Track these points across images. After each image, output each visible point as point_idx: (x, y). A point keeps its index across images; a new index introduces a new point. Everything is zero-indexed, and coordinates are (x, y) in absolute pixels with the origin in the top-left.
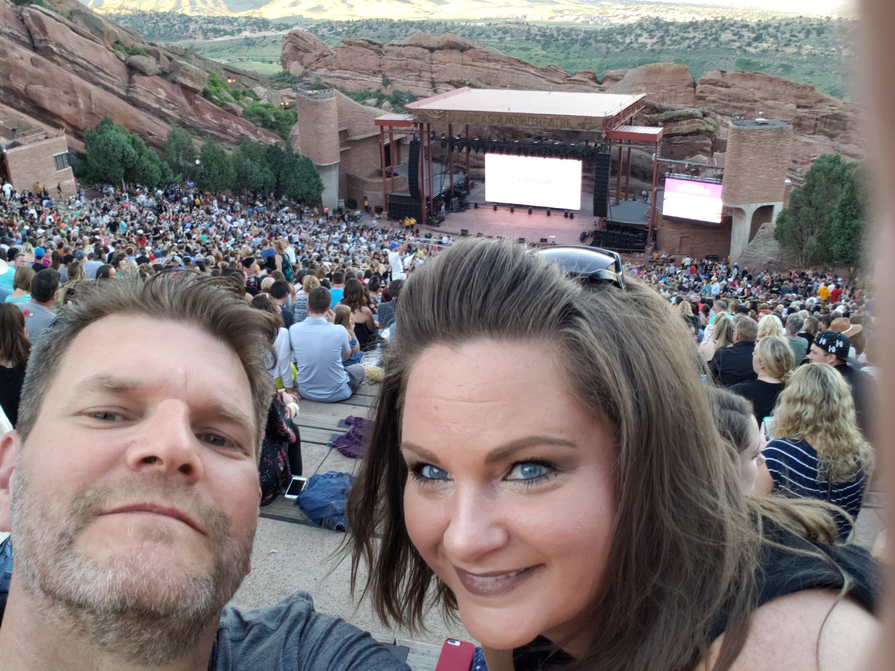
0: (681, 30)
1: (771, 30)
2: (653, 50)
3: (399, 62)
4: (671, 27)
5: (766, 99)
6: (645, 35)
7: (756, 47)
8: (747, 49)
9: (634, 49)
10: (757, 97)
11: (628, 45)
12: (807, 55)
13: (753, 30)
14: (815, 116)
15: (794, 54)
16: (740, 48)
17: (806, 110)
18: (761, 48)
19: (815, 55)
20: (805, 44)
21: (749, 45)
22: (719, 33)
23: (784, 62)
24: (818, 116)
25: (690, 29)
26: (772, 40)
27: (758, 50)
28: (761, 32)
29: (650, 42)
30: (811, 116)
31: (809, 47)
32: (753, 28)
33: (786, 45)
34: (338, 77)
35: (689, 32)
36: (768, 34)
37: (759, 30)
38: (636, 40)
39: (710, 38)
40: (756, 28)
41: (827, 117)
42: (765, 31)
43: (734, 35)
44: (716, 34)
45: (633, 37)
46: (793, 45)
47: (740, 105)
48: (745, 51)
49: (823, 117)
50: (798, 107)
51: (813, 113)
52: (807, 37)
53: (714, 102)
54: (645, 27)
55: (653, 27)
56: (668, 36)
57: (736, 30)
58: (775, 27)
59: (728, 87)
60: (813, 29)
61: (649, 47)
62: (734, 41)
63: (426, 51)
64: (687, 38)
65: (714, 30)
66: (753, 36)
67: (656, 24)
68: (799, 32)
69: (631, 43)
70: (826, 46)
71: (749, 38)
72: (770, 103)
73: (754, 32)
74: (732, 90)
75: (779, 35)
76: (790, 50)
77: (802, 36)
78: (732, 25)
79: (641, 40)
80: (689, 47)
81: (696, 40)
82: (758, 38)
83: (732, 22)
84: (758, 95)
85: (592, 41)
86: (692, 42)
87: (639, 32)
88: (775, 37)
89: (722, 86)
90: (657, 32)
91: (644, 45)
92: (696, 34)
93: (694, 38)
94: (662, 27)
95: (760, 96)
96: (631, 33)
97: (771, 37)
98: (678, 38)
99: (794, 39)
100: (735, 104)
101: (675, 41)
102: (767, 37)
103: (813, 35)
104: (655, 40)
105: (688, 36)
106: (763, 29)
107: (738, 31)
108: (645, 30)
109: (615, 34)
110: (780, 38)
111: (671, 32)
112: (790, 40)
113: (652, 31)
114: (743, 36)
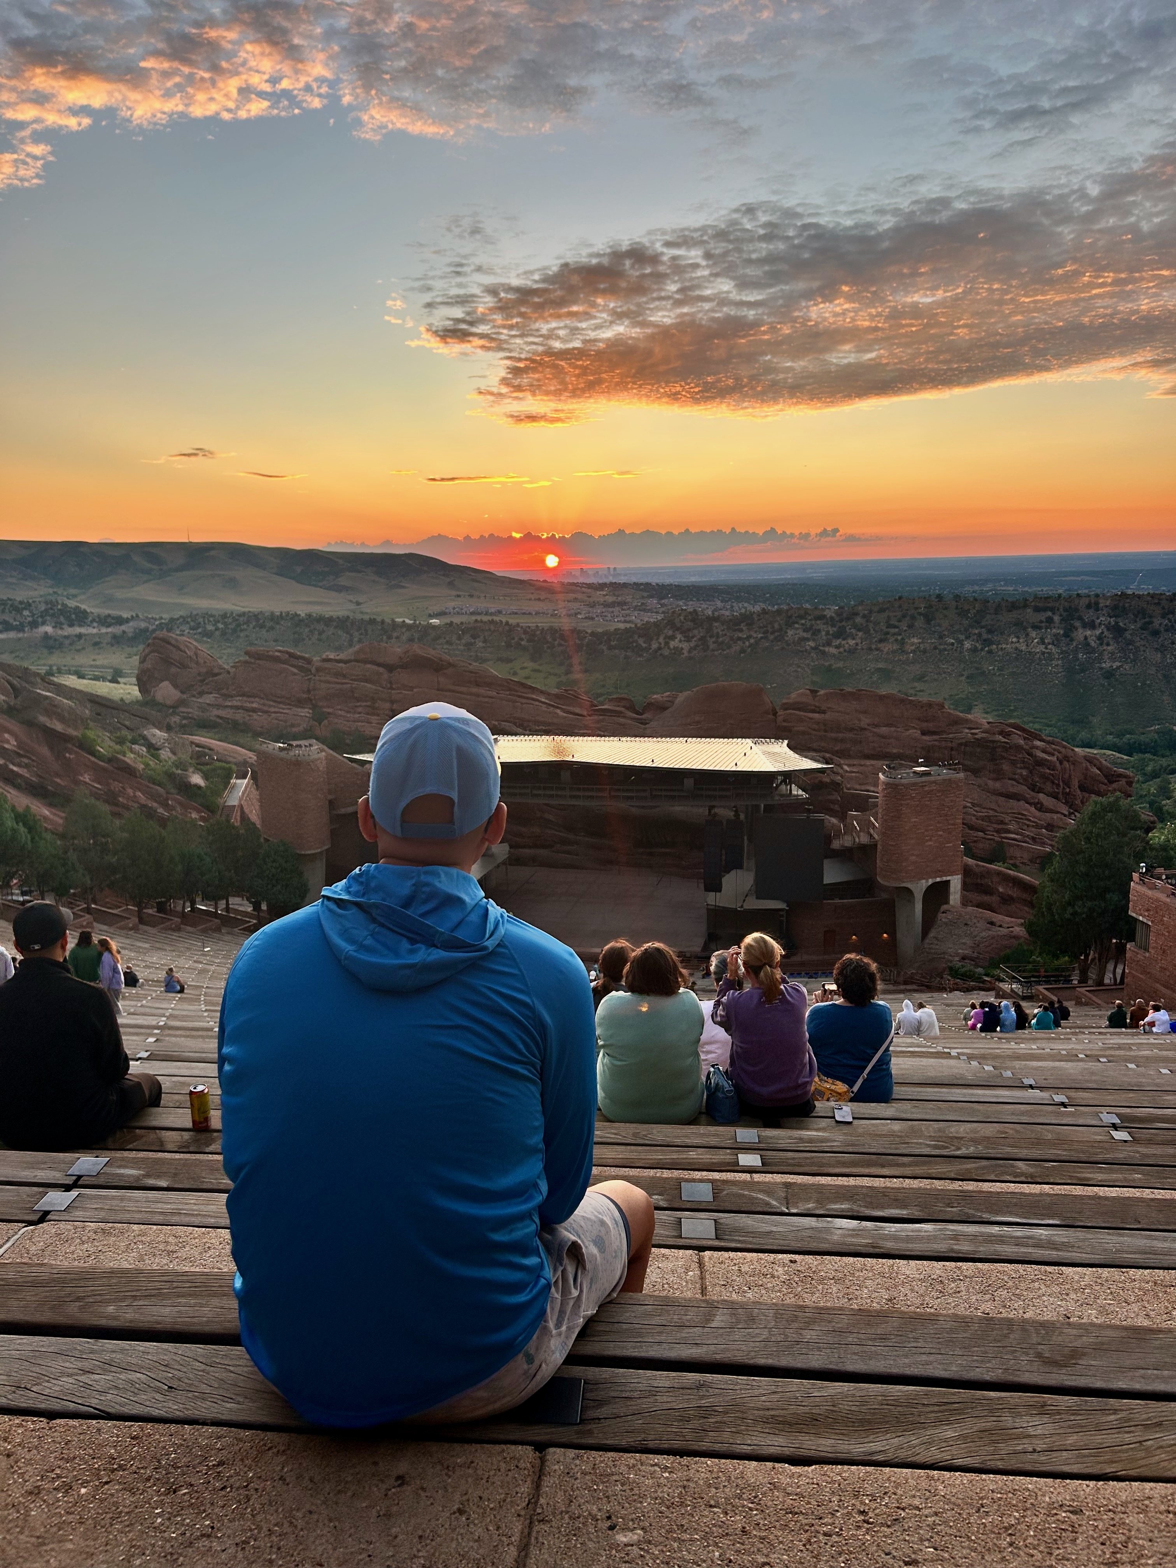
0: (729, 628)
1: (858, 620)
2: (690, 658)
3: (338, 686)
4: (715, 624)
5: (876, 726)
6: (679, 636)
7: (837, 647)
8: (827, 649)
9: (665, 657)
10: (863, 724)
11: (656, 651)
12: (914, 652)
14: (950, 744)
15: (894, 652)
16: (815, 648)
17: (935, 737)
18: (846, 647)
19: (925, 651)
20: (909, 638)
21: (829, 644)
22: (784, 629)
23: (880, 665)
24: (954, 745)
25: (743, 626)
26: (860, 634)
27: (842, 650)
28: (844, 624)
29: (685, 646)
30: (943, 744)
31: (915, 640)
32: (831, 618)
33: (881, 641)
34: (237, 708)
35: (741, 631)
36: (855, 626)
37: (841, 621)
38: (667, 644)
39: (772, 637)
40: (837, 619)
41: (966, 744)
42: (850, 623)
43: (806, 630)
44: (780, 630)
45: (661, 640)
46: (892, 639)
47: (841, 735)
48: (824, 653)
49: (961, 744)
50: (924, 733)
51: (946, 740)
52: (910, 626)
53: (804, 733)
54: (679, 625)
55: (690, 624)
56: (711, 637)
57: (808, 624)
58: (864, 616)
59: (824, 712)
60: (920, 614)
61: (685, 652)
62: (808, 639)
63: (381, 670)
64: (739, 639)
65: (776, 626)
66: (832, 630)
67: (693, 620)
68: (899, 621)
69: (660, 649)
70: (941, 637)
71: (828, 633)
72: (884, 730)
73: (833, 626)
74: (828, 716)
75: (871, 626)
76: (887, 647)
77: (904, 626)
78: (802, 617)
79: (674, 644)
80: (743, 651)
81: (752, 641)
82: (841, 634)
83: (802, 612)
84: (865, 721)
85: (604, 647)
86: (747, 643)
87: (670, 633)
88: (867, 631)
89: (813, 711)
90: (696, 632)
91: (678, 651)
92: (752, 633)
93: (749, 637)
94: (702, 623)
95: (867, 721)
96: (658, 635)
97: (859, 630)
98: (726, 639)
100: (833, 735)
101: (722, 642)
102: (853, 631)
103: (920, 623)
104: (693, 644)
105: (740, 635)
106: (848, 619)
107: (812, 625)
108: (678, 629)
109: (636, 637)
110: (872, 631)
111: (715, 631)
112: (888, 633)
113: (689, 630)
114: (819, 631)
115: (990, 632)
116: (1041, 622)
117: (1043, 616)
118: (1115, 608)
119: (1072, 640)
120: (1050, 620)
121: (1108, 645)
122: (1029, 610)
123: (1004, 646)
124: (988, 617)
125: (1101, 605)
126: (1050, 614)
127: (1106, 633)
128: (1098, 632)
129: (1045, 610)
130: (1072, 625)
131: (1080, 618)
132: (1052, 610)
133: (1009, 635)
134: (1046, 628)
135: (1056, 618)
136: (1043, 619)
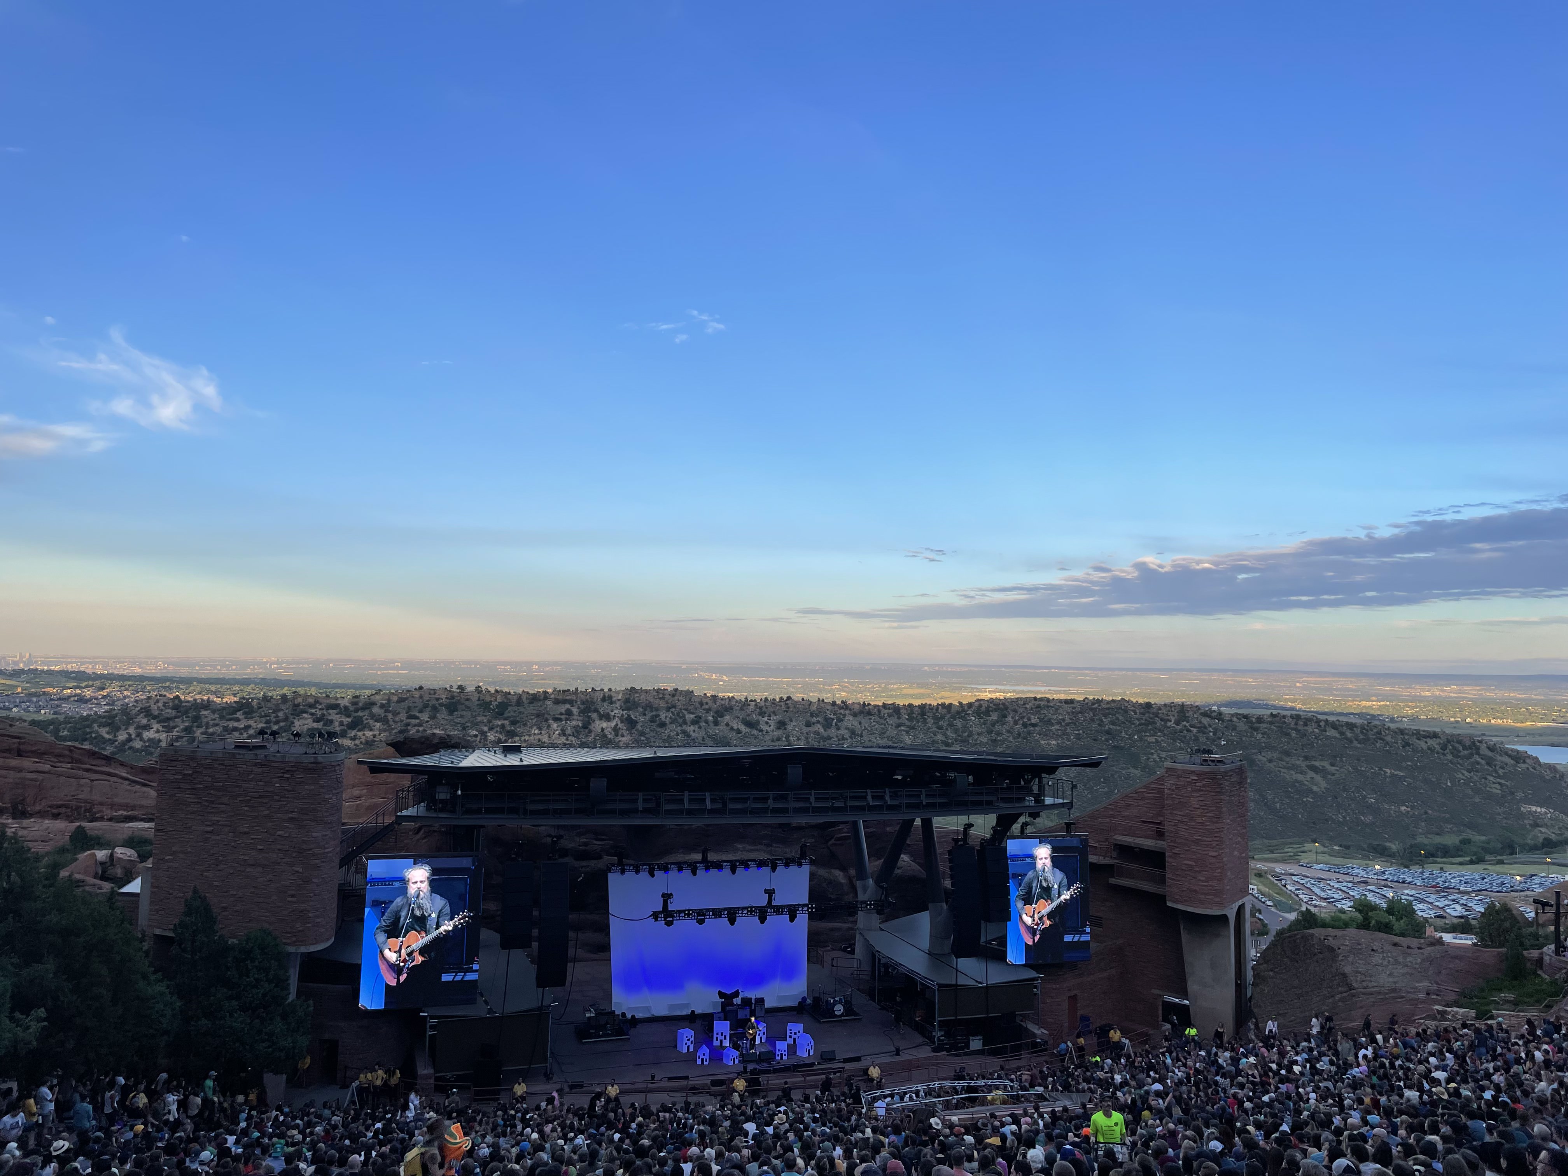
0: (222, 717)
1: (376, 710)
4: (204, 712)
6: (156, 726)
7: (353, 739)
9: (137, 750)
11: (124, 743)
13: (345, 711)
18: (363, 739)
22: (291, 718)
25: (239, 715)
26: (378, 725)
27: (357, 742)
28: (360, 714)
29: (163, 736)
32: (346, 708)
35: (238, 720)
36: (373, 716)
37: (356, 711)
38: (139, 735)
40: (352, 708)
42: (366, 713)
43: (317, 720)
44: (286, 719)
45: (131, 730)
52: (433, 717)
55: (170, 713)
56: (199, 726)
57: (319, 713)
58: (382, 706)
60: (441, 705)
64: (235, 729)
66: (348, 720)
67: (176, 708)
68: (421, 711)
69: (129, 740)
70: (464, 729)
71: (341, 723)
73: (349, 716)
75: (390, 716)
77: (425, 717)
78: (311, 706)
79: (147, 735)
82: (357, 724)
83: (311, 700)
87: (144, 721)
88: (384, 720)
90: (178, 721)
91: (155, 742)
92: (251, 722)
93: (247, 727)
94: (186, 712)
96: (128, 724)
97: (376, 721)
98: (219, 730)
99: (414, 721)
101: (213, 734)
102: (371, 722)
103: (443, 714)
104: (174, 734)
105: (236, 724)
106: (363, 709)
107: (323, 715)
108: (155, 717)
109: (95, 726)
110: (391, 722)
111: (205, 720)
112: (408, 725)
113: (168, 719)
114: (331, 721)
115: (513, 723)
116: (561, 714)
117: (563, 708)
118: (627, 701)
119: (590, 731)
120: (569, 713)
121: (623, 736)
122: (548, 703)
123: (527, 738)
124: (510, 708)
125: (614, 699)
126: (568, 706)
127: (620, 725)
128: (613, 724)
129: (565, 702)
130: (589, 717)
131: (596, 711)
132: (571, 702)
133: (531, 727)
134: (567, 720)
135: (575, 710)
136: (563, 711)
